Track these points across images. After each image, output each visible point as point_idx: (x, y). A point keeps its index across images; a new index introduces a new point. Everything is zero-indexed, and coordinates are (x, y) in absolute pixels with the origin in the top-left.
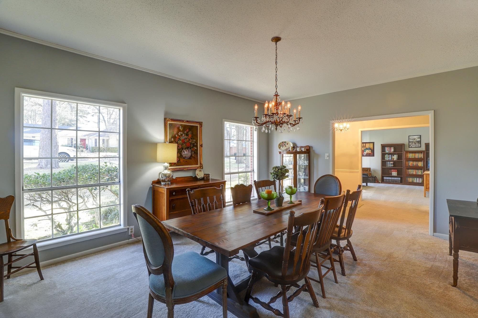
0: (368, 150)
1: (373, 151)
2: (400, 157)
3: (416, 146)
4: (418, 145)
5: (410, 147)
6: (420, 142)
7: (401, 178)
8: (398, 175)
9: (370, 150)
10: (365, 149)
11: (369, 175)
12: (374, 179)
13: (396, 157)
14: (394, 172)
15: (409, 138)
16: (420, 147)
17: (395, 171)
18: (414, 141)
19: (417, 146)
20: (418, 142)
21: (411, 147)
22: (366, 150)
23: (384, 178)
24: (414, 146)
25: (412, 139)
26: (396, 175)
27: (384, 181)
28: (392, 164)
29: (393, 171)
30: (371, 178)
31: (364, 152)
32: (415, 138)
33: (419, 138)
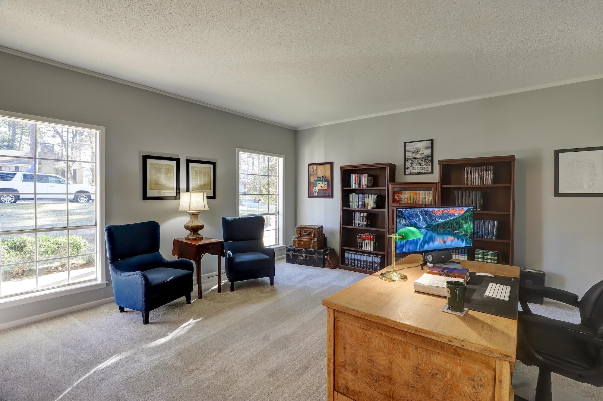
0: (322, 182)
1: (331, 184)
2: (380, 202)
3: (421, 171)
4: (425, 166)
5: (408, 172)
6: (430, 159)
7: (383, 257)
8: (375, 248)
9: (326, 183)
10: (316, 179)
11: (313, 246)
12: (322, 257)
13: (372, 201)
14: (367, 241)
15: (407, 148)
16: (429, 173)
17: (370, 239)
18: (417, 156)
19: (423, 171)
20: (426, 158)
21: (411, 174)
22: (318, 182)
23: (346, 255)
24: (417, 171)
25: (412, 150)
26: (372, 250)
27: (345, 264)
28: (365, 219)
29: (365, 239)
30: (316, 254)
31: (315, 188)
32: (420, 147)
33: (428, 148)
